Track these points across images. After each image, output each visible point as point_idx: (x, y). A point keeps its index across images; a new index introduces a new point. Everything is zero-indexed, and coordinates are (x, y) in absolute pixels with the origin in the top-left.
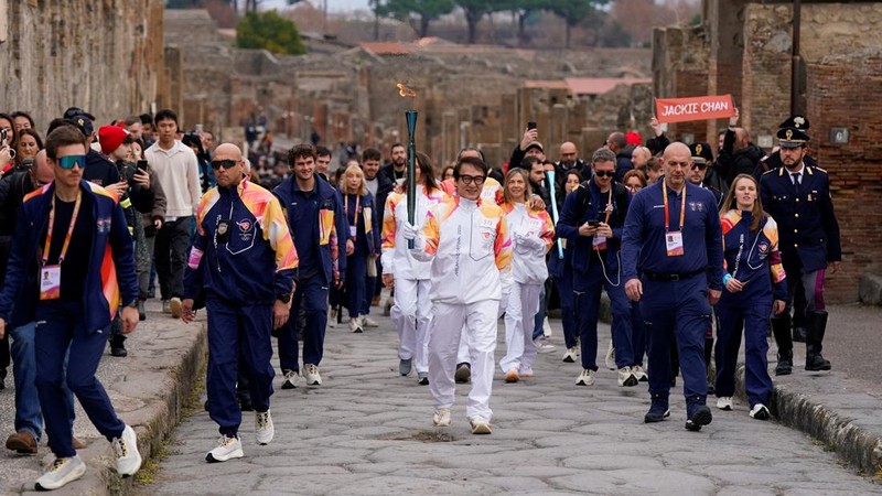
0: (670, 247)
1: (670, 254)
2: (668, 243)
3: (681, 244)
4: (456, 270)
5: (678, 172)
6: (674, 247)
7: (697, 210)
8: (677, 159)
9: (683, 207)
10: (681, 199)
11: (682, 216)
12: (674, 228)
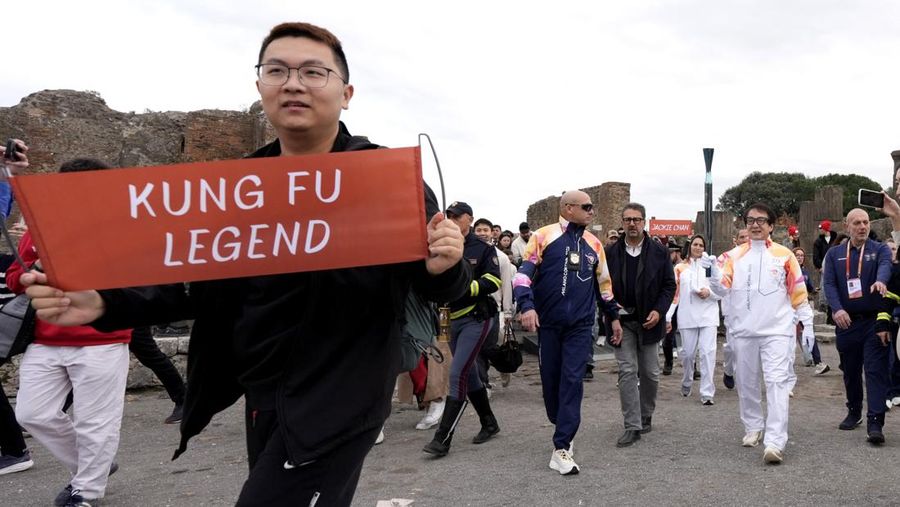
0: (851, 292)
1: (851, 297)
2: (849, 288)
3: (860, 288)
4: (748, 305)
5: (863, 229)
6: (855, 290)
7: (871, 260)
8: (860, 219)
9: (861, 258)
10: (859, 252)
11: (860, 265)
12: (854, 276)
